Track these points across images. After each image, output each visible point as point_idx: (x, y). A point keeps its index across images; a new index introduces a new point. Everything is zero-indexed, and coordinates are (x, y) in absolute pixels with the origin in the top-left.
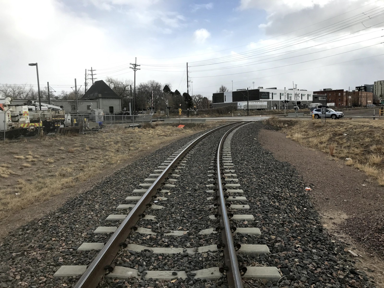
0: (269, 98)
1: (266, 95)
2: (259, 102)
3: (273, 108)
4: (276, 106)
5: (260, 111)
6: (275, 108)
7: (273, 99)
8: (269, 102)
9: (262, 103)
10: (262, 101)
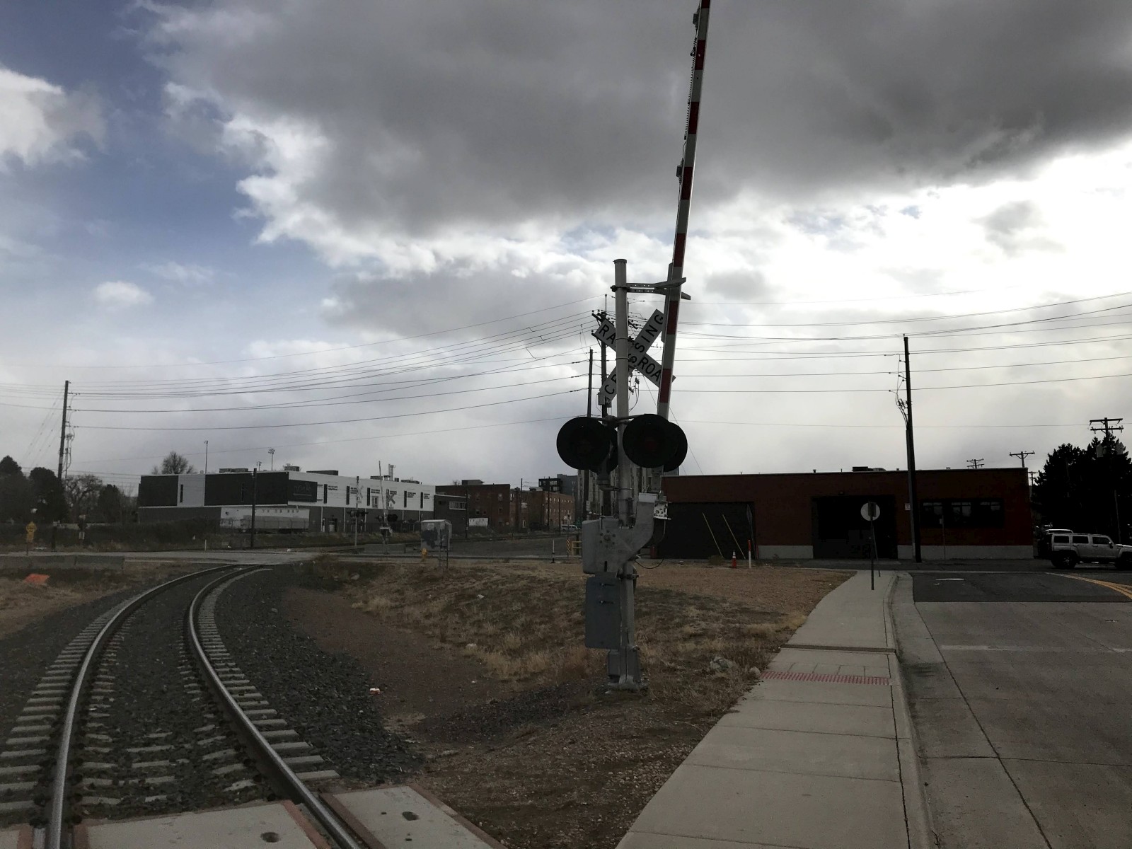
0: (315, 500)
1: (306, 490)
2: (285, 511)
3: (327, 529)
4: (335, 522)
5: (288, 536)
6: (331, 527)
7: (325, 501)
8: (315, 512)
9: (296, 513)
10: (295, 507)
